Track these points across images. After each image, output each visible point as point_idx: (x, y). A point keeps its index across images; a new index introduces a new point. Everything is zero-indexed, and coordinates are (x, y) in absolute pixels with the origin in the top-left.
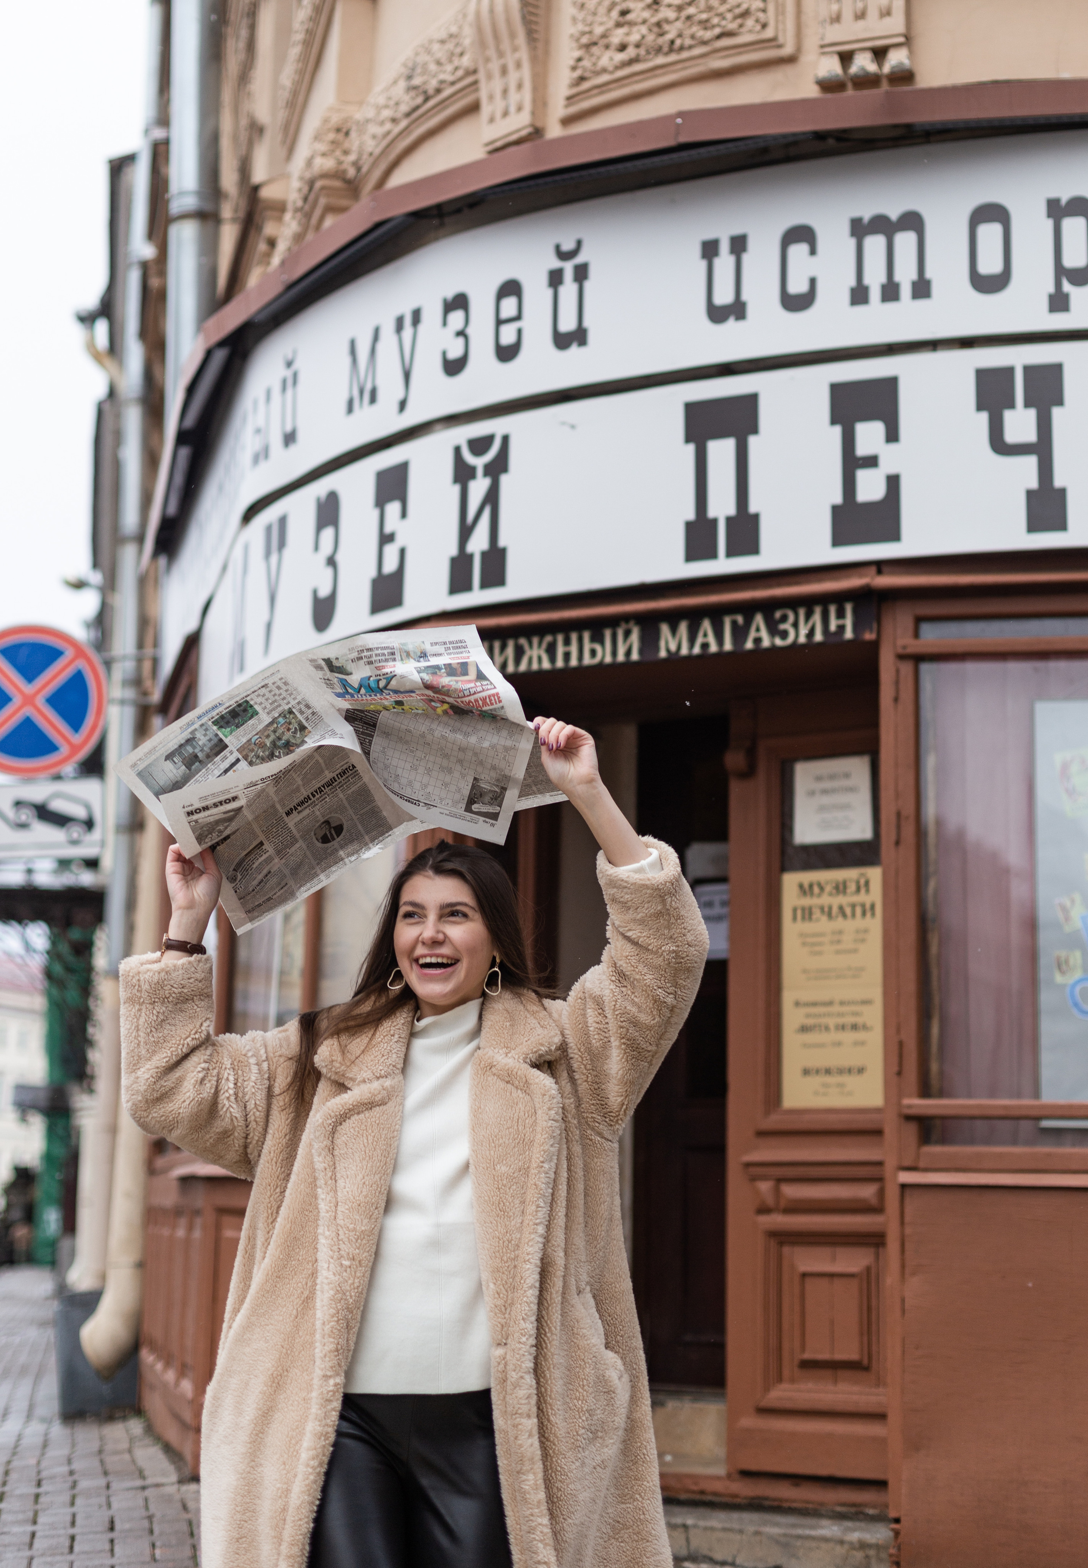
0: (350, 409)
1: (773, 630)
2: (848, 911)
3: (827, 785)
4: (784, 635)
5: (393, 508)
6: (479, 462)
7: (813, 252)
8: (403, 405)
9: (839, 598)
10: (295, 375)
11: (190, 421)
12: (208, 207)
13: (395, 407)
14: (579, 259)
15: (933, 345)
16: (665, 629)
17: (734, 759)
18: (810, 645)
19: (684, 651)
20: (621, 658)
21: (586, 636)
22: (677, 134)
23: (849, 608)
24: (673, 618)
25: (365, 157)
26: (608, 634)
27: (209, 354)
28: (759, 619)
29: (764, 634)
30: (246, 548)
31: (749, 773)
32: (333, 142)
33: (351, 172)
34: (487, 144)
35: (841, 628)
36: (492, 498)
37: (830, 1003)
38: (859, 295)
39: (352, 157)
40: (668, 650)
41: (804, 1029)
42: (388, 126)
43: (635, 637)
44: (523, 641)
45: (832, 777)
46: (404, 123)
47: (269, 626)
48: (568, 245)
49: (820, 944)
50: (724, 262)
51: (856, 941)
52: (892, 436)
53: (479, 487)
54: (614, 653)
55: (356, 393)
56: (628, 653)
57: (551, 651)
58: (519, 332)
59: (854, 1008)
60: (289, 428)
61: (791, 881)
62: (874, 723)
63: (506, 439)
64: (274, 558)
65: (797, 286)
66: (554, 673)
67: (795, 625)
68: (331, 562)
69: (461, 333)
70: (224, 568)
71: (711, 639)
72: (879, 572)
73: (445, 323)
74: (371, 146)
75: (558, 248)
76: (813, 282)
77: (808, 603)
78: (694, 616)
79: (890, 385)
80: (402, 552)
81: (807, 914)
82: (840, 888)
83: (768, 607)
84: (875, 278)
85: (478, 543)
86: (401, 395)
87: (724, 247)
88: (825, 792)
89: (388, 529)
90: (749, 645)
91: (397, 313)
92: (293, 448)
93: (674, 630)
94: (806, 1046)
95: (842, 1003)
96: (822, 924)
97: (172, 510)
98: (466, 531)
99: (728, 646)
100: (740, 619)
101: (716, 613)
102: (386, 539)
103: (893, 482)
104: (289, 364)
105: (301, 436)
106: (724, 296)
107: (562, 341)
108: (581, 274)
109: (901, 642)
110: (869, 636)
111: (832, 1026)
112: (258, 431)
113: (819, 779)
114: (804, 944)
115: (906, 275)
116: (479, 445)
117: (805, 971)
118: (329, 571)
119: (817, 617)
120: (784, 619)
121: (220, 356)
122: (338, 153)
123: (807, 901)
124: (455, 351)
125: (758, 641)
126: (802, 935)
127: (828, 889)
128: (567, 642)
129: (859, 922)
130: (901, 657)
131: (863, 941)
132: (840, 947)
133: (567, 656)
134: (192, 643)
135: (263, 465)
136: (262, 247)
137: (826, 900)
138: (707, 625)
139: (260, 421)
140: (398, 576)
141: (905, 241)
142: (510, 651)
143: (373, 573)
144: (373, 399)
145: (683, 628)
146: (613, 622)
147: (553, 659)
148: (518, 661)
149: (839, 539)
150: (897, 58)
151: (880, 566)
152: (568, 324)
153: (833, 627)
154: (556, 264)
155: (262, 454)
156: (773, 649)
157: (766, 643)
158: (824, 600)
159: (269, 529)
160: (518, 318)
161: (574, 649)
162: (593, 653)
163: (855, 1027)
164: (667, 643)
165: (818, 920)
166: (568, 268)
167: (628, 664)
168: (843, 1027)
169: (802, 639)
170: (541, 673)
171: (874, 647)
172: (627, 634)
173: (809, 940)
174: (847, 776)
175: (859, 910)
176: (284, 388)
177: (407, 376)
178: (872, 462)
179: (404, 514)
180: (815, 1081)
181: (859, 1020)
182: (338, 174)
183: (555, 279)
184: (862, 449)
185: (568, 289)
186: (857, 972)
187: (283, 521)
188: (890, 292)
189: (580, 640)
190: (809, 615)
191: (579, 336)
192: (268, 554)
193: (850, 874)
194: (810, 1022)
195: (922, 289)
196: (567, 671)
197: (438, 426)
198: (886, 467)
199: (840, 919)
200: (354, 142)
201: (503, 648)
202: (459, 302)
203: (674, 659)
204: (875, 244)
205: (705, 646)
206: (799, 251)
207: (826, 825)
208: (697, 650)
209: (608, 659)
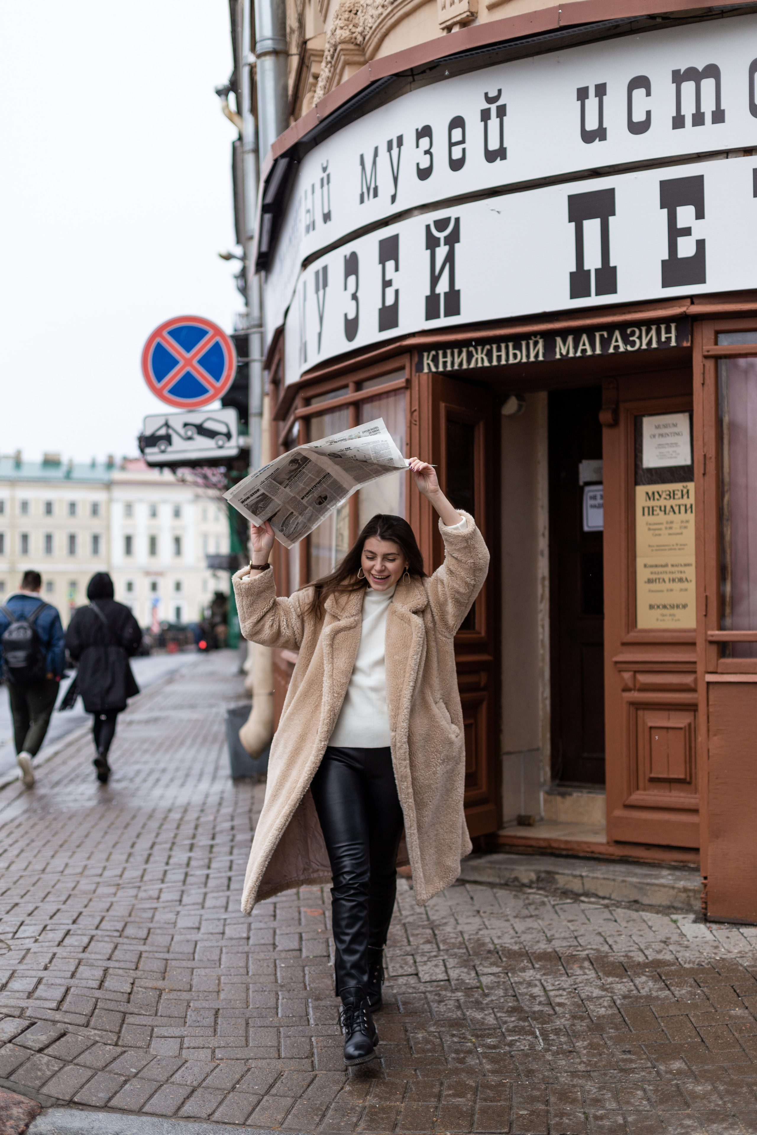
0: (362, 201)
1: (626, 341)
2: (676, 509)
3: (663, 431)
4: (633, 344)
5: (390, 265)
6: (441, 236)
7: (648, 94)
8: (394, 198)
9: (667, 321)
10: (328, 176)
11: (269, 199)
12: (280, 47)
13: (389, 200)
14: (500, 103)
15: (726, 153)
16: (559, 340)
17: (605, 417)
18: (649, 350)
19: (571, 355)
20: (532, 359)
21: (511, 345)
22: (559, 20)
23: (673, 326)
24: (564, 333)
25: (368, 29)
26: (524, 343)
27: (276, 161)
28: (617, 334)
29: (620, 343)
30: (305, 283)
31: (614, 424)
32: (348, 19)
33: (360, 39)
34: (441, 24)
35: (669, 339)
36: (450, 258)
37: (666, 566)
38: (678, 122)
39: (360, 29)
40: (561, 354)
41: (650, 581)
42: (380, 10)
43: (540, 346)
44: (471, 349)
45: (665, 426)
46: (390, 9)
47: (320, 335)
48: (493, 94)
49: (660, 529)
50: (592, 102)
51: (681, 527)
52: (700, 215)
53: (442, 252)
54: (528, 356)
55: (365, 190)
56: (537, 356)
57: (489, 354)
58: (464, 150)
59: (679, 569)
60: (326, 211)
61: (641, 491)
62: (690, 393)
63: (457, 220)
64: (321, 292)
65: (639, 117)
66: (491, 368)
67: (640, 338)
68: (355, 297)
69: (428, 152)
70: (294, 292)
71: (588, 347)
72: (692, 303)
73: (417, 147)
74: (370, 22)
75: (486, 94)
76: (649, 113)
77: (648, 323)
78: (577, 333)
79: (698, 181)
80: (397, 292)
81: (651, 511)
82: (672, 495)
83: (622, 326)
84: (688, 110)
85: (442, 287)
86: (393, 192)
87: (592, 92)
88: (661, 435)
89: (387, 278)
90: (611, 350)
91: (389, 139)
92: (329, 223)
93: (564, 342)
94: (650, 591)
95: (673, 566)
96: (661, 517)
97: (264, 248)
98: (435, 280)
99: (598, 351)
100: (605, 334)
101: (590, 331)
102: (387, 284)
103: (701, 244)
104: (325, 169)
105: (333, 215)
106: (592, 125)
107: (491, 156)
108: (502, 111)
109: (705, 348)
110: (686, 344)
111: (667, 580)
112: (308, 211)
113: (658, 427)
114: (649, 529)
115: (708, 107)
116: (441, 224)
117: (650, 546)
118: (354, 303)
119: (653, 332)
120: (633, 333)
121: (283, 163)
122: (351, 27)
123: (651, 503)
124: (425, 164)
125: (617, 347)
126: (647, 524)
127: (664, 495)
128: (499, 350)
129: (683, 516)
130: (706, 357)
131: (686, 527)
132: (671, 531)
133: (499, 358)
134: (280, 332)
135: (312, 233)
136: (311, 80)
137: (662, 502)
138: (584, 337)
139: (310, 206)
140: (395, 306)
141: (708, 85)
142: (464, 355)
143: (380, 306)
144: (376, 195)
145: (570, 339)
146: (527, 336)
147: (490, 360)
148: (469, 362)
149: (666, 283)
151: (692, 299)
152: (494, 145)
153: (663, 339)
154: (486, 106)
155: (311, 227)
156: (627, 352)
157: (622, 349)
158: (657, 322)
159: (317, 273)
160: (463, 142)
161: (503, 354)
162: (515, 356)
163: (681, 580)
164: (560, 349)
165: (658, 515)
166: (493, 108)
167: (537, 363)
168: (674, 580)
169: (644, 347)
170: (483, 368)
171: (690, 349)
172: (536, 344)
173: (652, 527)
174: (675, 425)
175: (683, 509)
176: (322, 186)
177: (396, 179)
178: (687, 232)
179: (397, 269)
180: (657, 612)
181: (683, 576)
182: (351, 41)
183: (485, 115)
184: (681, 224)
185: (494, 122)
186: (682, 547)
187: (325, 269)
188: (698, 119)
189: (507, 348)
190: (648, 332)
191: (501, 153)
192: (317, 290)
193: (677, 486)
194: (654, 576)
195: (719, 116)
196: (499, 367)
197: (416, 212)
198: (696, 235)
199: (672, 513)
200: (360, 19)
201: (460, 353)
202: (425, 132)
203: (564, 359)
204: (688, 87)
205: (584, 351)
206: (639, 93)
207: (662, 456)
208: (579, 354)
209: (524, 360)
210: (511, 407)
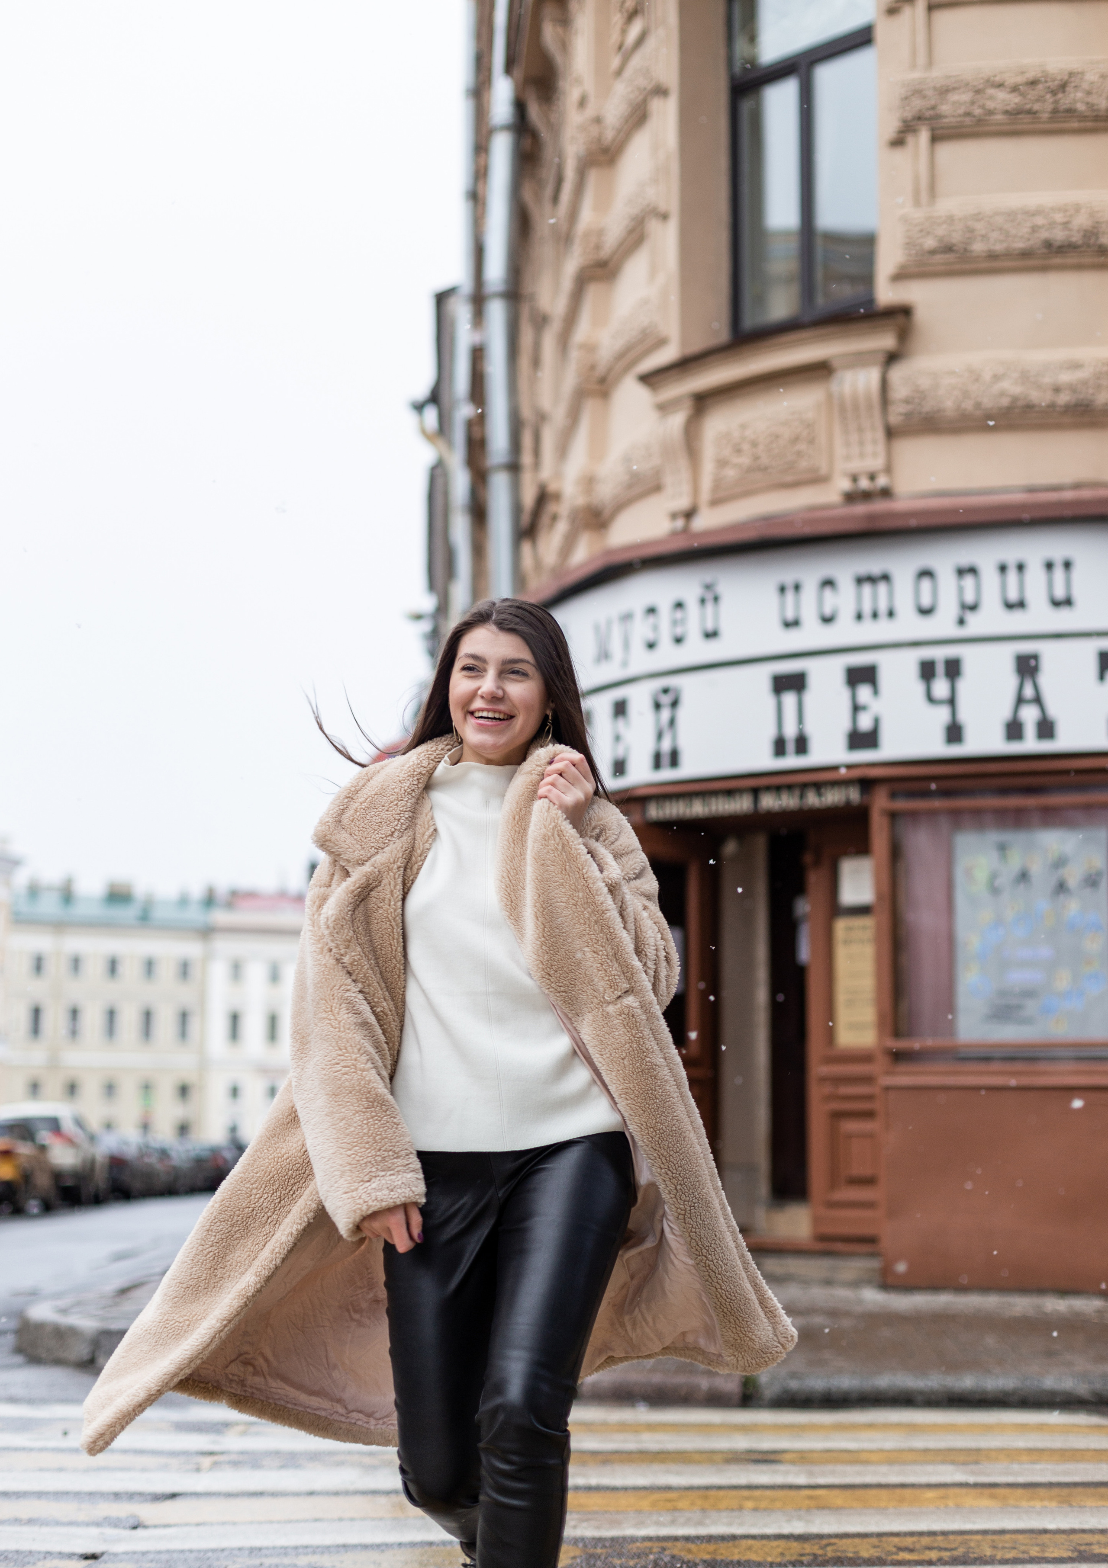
1: (820, 796)
3: (854, 873)
5: (621, 721)
6: (665, 701)
7: (835, 593)
8: (624, 664)
13: (620, 665)
14: (715, 591)
15: (898, 645)
16: (764, 795)
17: (808, 858)
18: (839, 805)
19: (773, 806)
20: (743, 809)
21: (726, 797)
23: (857, 786)
24: (768, 788)
25: (603, 498)
26: (736, 796)
28: (812, 791)
31: (817, 863)
32: (584, 487)
34: (669, 513)
36: (672, 722)
38: (859, 616)
39: (595, 498)
40: (765, 806)
43: (750, 799)
44: (692, 799)
45: (857, 867)
48: (709, 583)
52: (875, 693)
53: (665, 714)
54: (740, 807)
56: (748, 806)
57: (709, 805)
58: (684, 629)
61: (839, 924)
62: (868, 840)
63: (678, 689)
65: (828, 611)
66: (710, 817)
69: (654, 628)
72: (870, 768)
73: (645, 621)
75: (703, 584)
76: (835, 608)
77: (836, 783)
79: (873, 667)
80: (627, 746)
83: (817, 786)
84: (867, 609)
85: (666, 745)
86: (623, 658)
87: (790, 588)
89: (618, 734)
90: (807, 804)
91: (620, 612)
93: (768, 796)
98: (659, 738)
100: (802, 791)
101: (790, 787)
102: (617, 738)
103: (876, 720)
106: (790, 616)
107: (707, 636)
108: (716, 599)
109: (881, 806)
110: (866, 801)
113: (852, 868)
116: (665, 691)
117: (847, 973)
120: (825, 791)
123: (848, 935)
124: (651, 637)
127: (856, 928)
128: (716, 799)
130: (882, 812)
133: (716, 807)
137: (855, 935)
138: (785, 793)
140: (625, 758)
141: (882, 588)
142: (685, 804)
144: (608, 658)
145: (773, 794)
146: (739, 791)
148: (690, 810)
149: (850, 750)
150: (882, 481)
151: (870, 764)
152: (710, 627)
154: (703, 592)
156: (820, 806)
158: (843, 782)
160: (683, 621)
161: (719, 803)
162: (730, 805)
164: (765, 802)
165: (850, 946)
166: (709, 595)
167: (746, 813)
169: (835, 802)
170: (703, 816)
171: (868, 807)
172: (745, 796)
174: (863, 868)
177: (626, 647)
178: (865, 708)
179: (627, 725)
180: (849, 1031)
182: (588, 508)
183: (702, 601)
184: (861, 701)
185: (709, 607)
188: (875, 615)
189: (723, 800)
191: (716, 634)
195: (891, 614)
196: (717, 816)
197: (644, 679)
198: (873, 710)
201: (681, 802)
202: (651, 611)
203: (769, 811)
204: (867, 589)
206: (828, 592)
207: (856, 895)
209: (738, 809)
210: (730, 848)
